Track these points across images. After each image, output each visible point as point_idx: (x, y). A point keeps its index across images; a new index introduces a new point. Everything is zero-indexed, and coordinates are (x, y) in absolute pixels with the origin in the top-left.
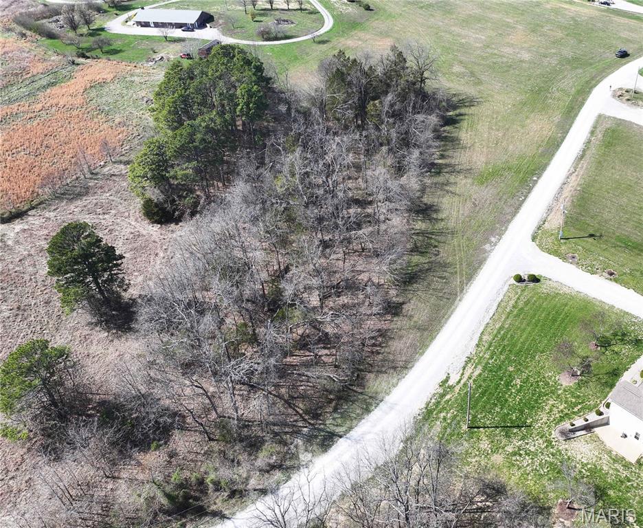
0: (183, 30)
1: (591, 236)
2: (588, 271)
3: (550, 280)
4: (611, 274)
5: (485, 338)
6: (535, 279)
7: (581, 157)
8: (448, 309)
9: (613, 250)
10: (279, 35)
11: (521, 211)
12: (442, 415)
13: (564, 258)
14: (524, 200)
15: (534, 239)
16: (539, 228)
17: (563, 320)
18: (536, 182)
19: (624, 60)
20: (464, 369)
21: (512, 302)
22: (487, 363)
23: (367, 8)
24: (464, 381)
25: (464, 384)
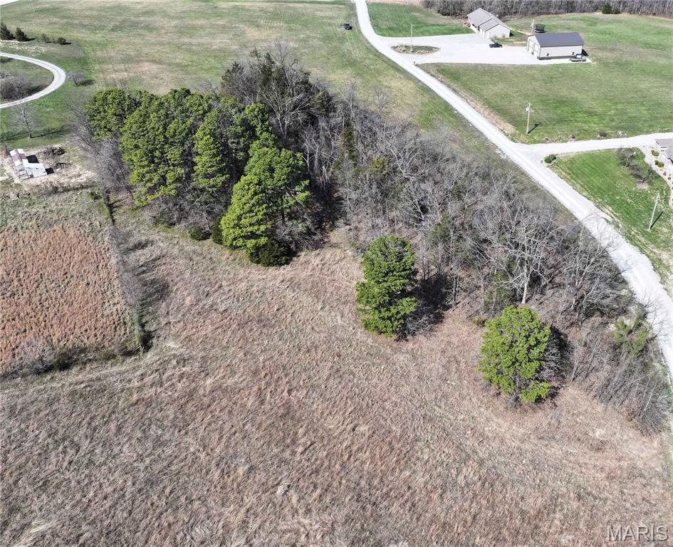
1: (536, 125)
2: (563, 142)
3: (558, 154)
4: (574, 138)
5: (584, 194)
6: (553, 157)
9: (556, 127)
11: (482, 131)
12: (633, 233)
13: (544, 142)
15: (514, 141)
16: (506, 135)
17: (597, 166)
20: (603, 211)
21: (564, 173)
22: (606, 203)
23: (63, 42)
24: (612, 215)
25: (615, 216)
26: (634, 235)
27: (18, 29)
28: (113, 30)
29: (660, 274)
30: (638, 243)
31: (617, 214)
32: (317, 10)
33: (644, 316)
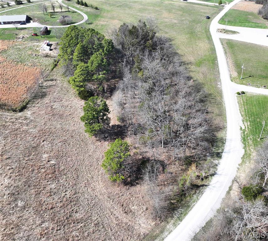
0: (21, 24)
1: (250, 76)
2: (257, 87)
3: (248, 92)
4: (265, 87)
5: (242, 113)
6: (243, 93)
7: (226, 53)
8: (223, 107)
9: (260, 79)
10: (69, 22)
11: (220, 73)
12: (249, 138)
13: (246, 85)
14: (218, 69)
15: (232, 81)
16: (231, 77)
17: (262, 103)
18: (217, 63)
19: (210, 20)
20: (244, 124)
21: (242, 101)
22: (250, 120)
23: (97, 9)
24: (247, 127)
25: (248, 128)
26: (248, 139)
27: (85, 2)
28: (118, 7)
29: (243, 161)
30: (247, 143)
31: (250, 127)
32: (202, 9)
33: (213, 175)
